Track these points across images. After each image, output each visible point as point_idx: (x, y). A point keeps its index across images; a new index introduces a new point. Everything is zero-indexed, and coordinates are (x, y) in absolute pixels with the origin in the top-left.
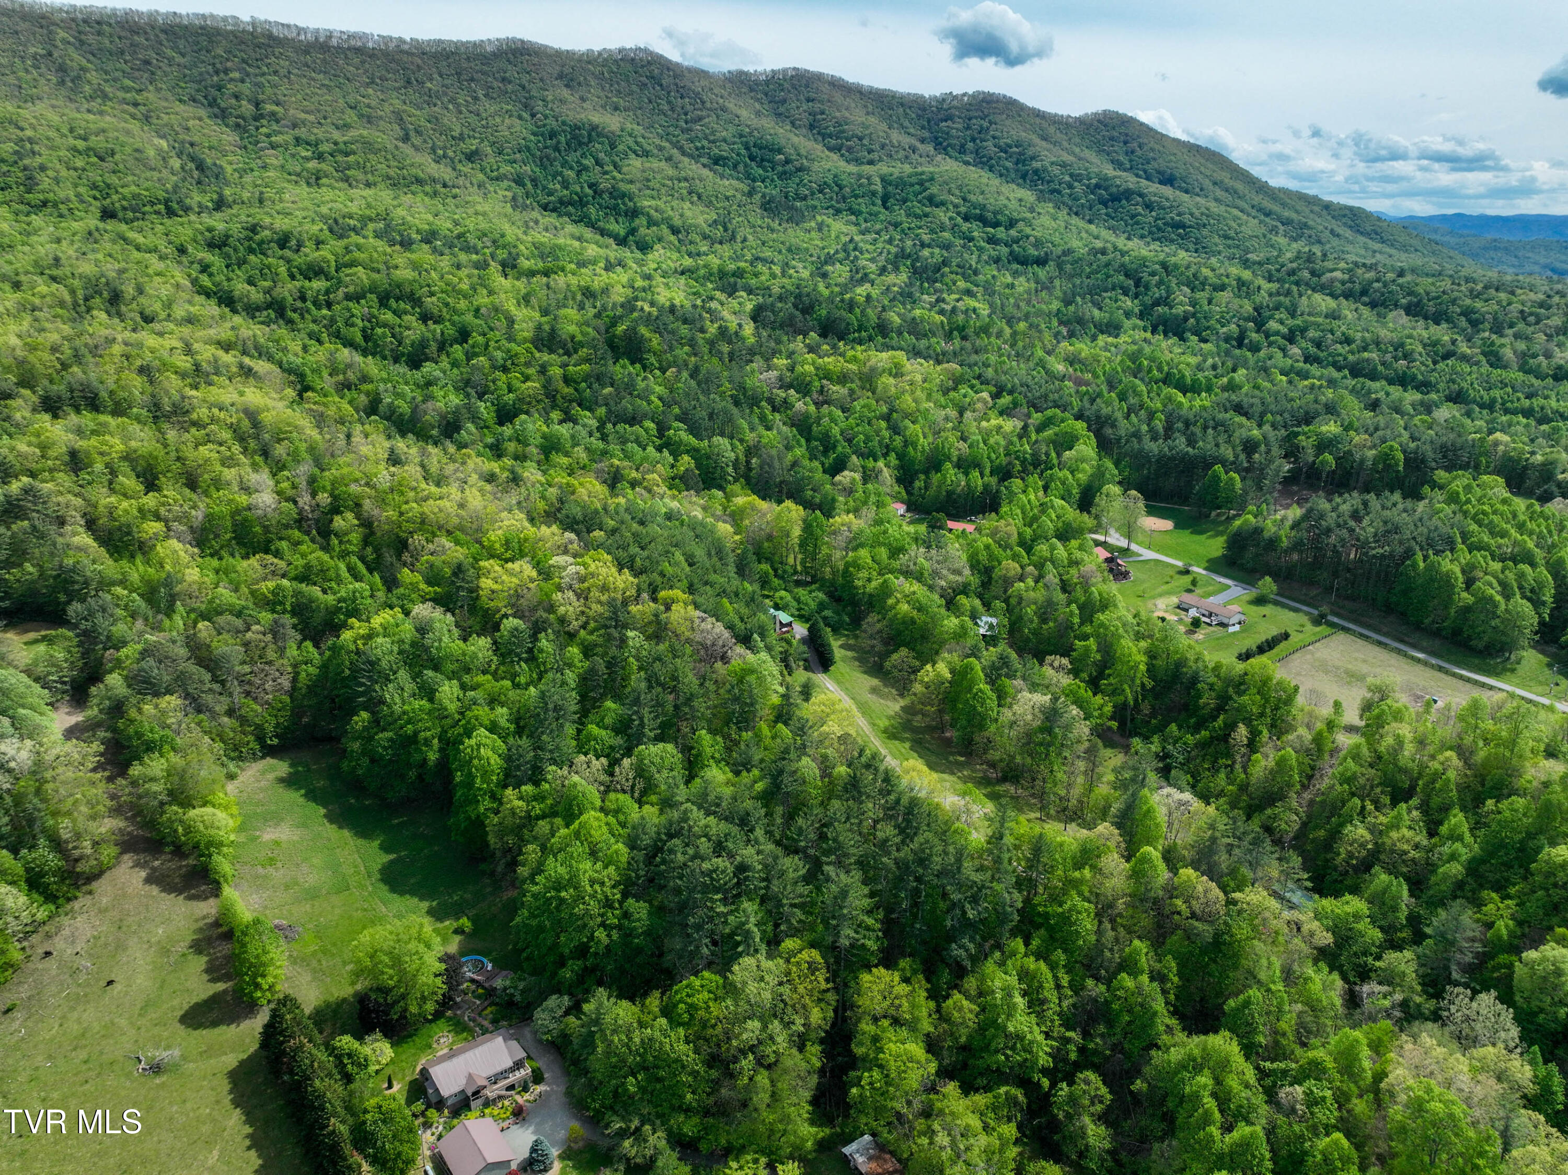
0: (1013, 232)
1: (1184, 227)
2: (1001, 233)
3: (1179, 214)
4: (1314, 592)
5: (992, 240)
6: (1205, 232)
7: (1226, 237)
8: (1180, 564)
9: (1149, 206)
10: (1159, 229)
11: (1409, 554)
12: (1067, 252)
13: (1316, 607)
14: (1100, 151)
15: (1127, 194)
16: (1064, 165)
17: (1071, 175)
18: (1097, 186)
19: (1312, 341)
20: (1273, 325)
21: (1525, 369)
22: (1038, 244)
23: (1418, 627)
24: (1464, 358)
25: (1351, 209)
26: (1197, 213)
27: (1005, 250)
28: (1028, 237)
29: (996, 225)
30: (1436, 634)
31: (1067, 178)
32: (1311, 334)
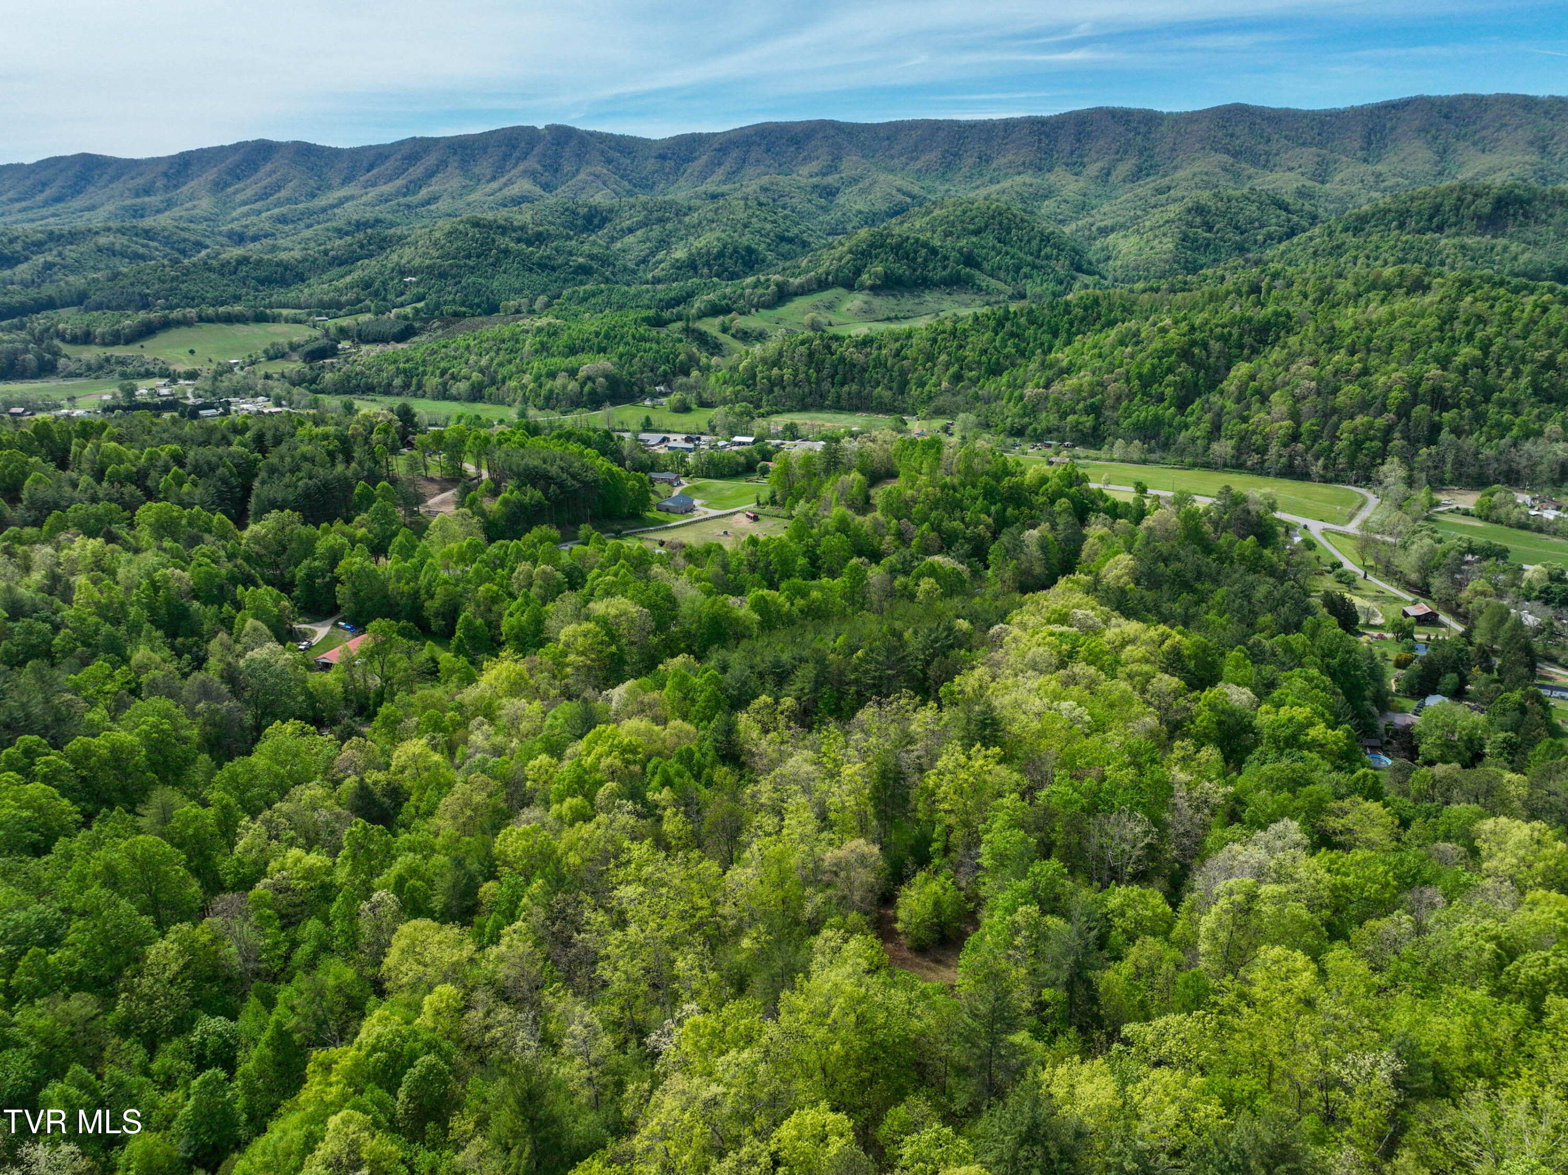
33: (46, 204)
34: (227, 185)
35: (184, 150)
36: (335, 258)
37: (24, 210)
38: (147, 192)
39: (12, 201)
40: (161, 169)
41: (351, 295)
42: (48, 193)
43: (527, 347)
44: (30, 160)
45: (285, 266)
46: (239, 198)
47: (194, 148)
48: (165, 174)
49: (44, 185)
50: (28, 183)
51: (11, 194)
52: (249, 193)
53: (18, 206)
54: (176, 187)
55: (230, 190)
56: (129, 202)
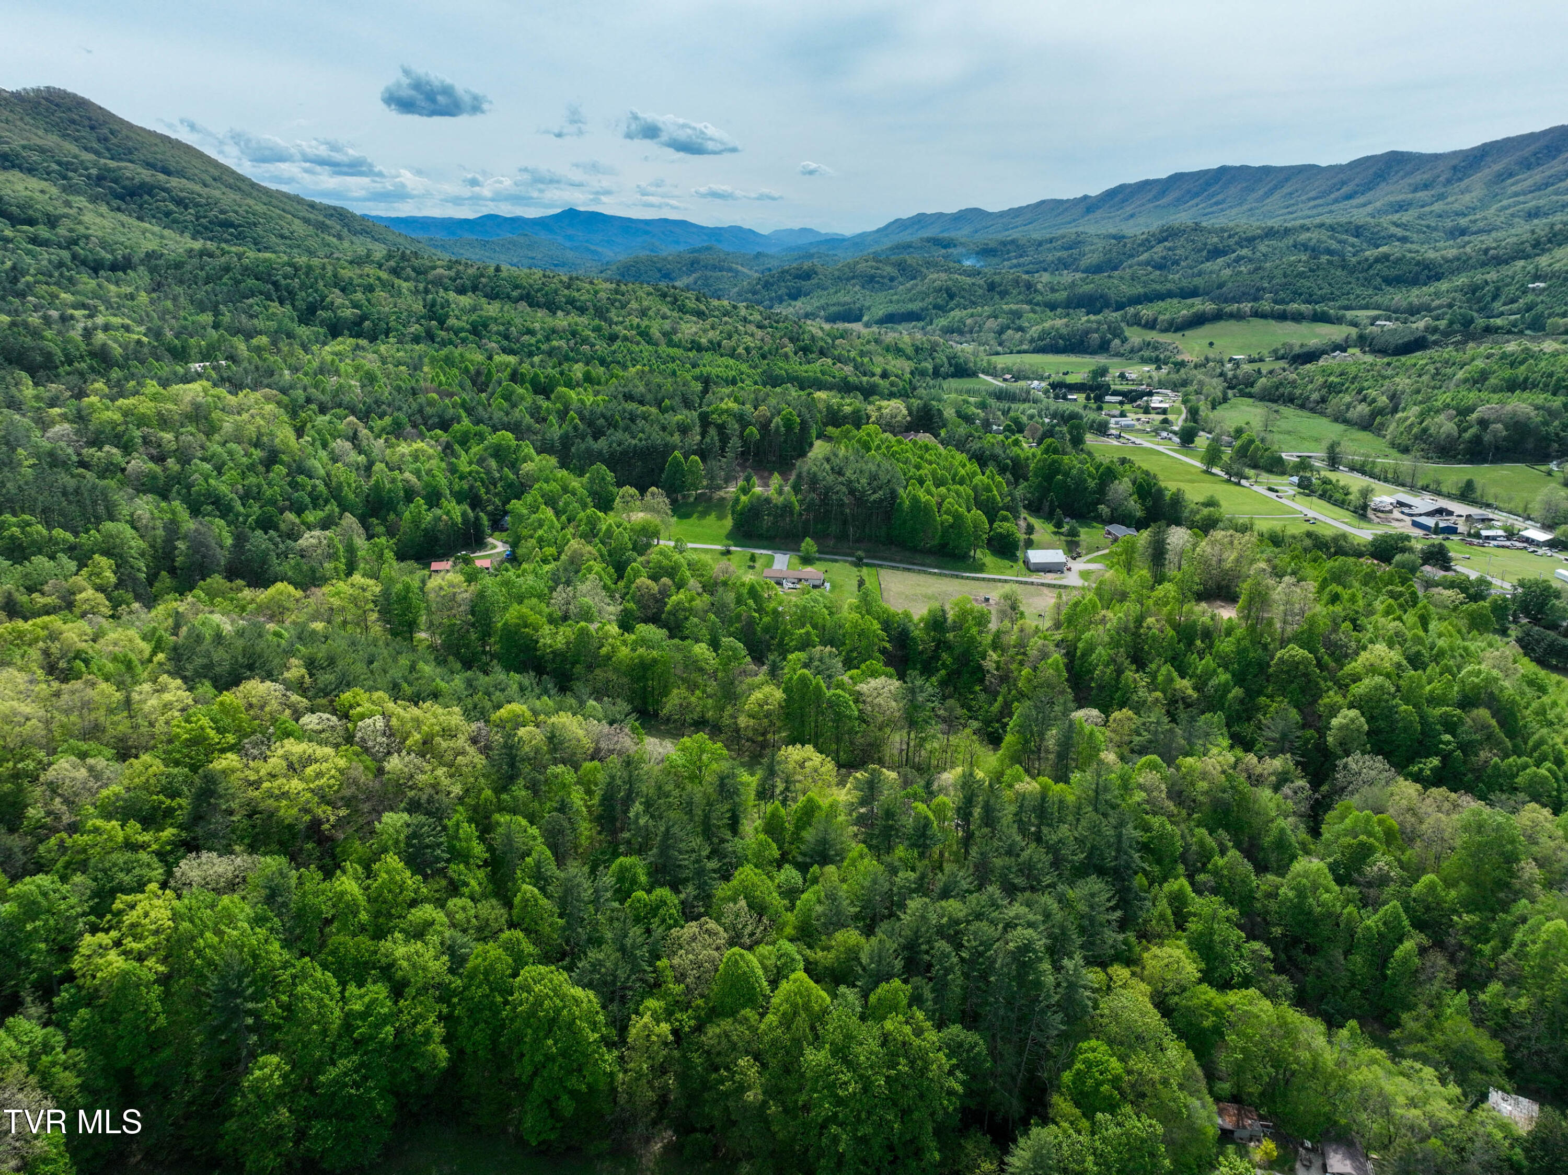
0: (62, 231)
1: (232, 225)
2: (43, 232)
3: (222, 212)
4: (831, 543)
5: (34, 240)
6: (259, 230)
7: (282, 237)
8: (719, 547)
9: (179, 202)
10: (206, 228)
11: (894, 495)
12: (150, 255)
13: (851, 555)
14: (64, 136)
15: (147, 189)
16: (42, 150)
17: (59, 163)
18: (100, 179)
19: (498, 333)
20: (452, 321)
21: (671, 344)
22: (104, 244)
23: (915, 550)
24: (626, 339)
25: (335, 208)
26: (241, 211)
27: (65, 254)
28: (87, 237)
29: (31, 222)
30: (930, 552)
31: (55, 167)
32: (494, 328)
33: (1336, 201)
34: (1511, 175)
35: (1488, 140)
36: (1494, 258)
37: (1315, 207)
38: (1426, 187)
39: (1309, 200)
40: (1454, 162)
41: (1444, 301)
42: (1345, 190)
43: (1460, 375)
44: (1344, 160)
45: (1426, 266)
46: (1514, 188)
47: (1499, 137)
48: (1454, 168)
49: (1344, 183)
50: (1335, 180)
51: (1313, 194)
52: (1529, 182)
53: (1312, 203)
54: (1460, 180)
55: (1510, 181)
56: (1400, 197)
